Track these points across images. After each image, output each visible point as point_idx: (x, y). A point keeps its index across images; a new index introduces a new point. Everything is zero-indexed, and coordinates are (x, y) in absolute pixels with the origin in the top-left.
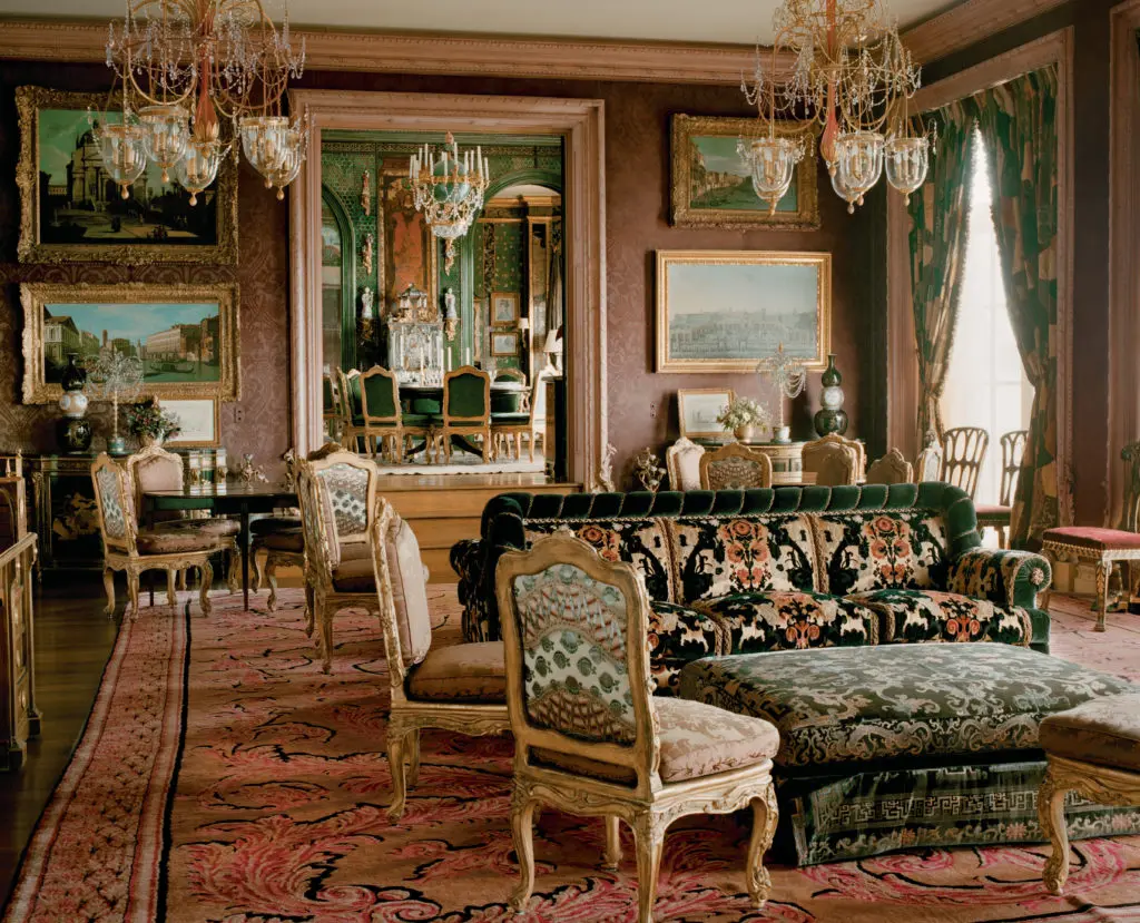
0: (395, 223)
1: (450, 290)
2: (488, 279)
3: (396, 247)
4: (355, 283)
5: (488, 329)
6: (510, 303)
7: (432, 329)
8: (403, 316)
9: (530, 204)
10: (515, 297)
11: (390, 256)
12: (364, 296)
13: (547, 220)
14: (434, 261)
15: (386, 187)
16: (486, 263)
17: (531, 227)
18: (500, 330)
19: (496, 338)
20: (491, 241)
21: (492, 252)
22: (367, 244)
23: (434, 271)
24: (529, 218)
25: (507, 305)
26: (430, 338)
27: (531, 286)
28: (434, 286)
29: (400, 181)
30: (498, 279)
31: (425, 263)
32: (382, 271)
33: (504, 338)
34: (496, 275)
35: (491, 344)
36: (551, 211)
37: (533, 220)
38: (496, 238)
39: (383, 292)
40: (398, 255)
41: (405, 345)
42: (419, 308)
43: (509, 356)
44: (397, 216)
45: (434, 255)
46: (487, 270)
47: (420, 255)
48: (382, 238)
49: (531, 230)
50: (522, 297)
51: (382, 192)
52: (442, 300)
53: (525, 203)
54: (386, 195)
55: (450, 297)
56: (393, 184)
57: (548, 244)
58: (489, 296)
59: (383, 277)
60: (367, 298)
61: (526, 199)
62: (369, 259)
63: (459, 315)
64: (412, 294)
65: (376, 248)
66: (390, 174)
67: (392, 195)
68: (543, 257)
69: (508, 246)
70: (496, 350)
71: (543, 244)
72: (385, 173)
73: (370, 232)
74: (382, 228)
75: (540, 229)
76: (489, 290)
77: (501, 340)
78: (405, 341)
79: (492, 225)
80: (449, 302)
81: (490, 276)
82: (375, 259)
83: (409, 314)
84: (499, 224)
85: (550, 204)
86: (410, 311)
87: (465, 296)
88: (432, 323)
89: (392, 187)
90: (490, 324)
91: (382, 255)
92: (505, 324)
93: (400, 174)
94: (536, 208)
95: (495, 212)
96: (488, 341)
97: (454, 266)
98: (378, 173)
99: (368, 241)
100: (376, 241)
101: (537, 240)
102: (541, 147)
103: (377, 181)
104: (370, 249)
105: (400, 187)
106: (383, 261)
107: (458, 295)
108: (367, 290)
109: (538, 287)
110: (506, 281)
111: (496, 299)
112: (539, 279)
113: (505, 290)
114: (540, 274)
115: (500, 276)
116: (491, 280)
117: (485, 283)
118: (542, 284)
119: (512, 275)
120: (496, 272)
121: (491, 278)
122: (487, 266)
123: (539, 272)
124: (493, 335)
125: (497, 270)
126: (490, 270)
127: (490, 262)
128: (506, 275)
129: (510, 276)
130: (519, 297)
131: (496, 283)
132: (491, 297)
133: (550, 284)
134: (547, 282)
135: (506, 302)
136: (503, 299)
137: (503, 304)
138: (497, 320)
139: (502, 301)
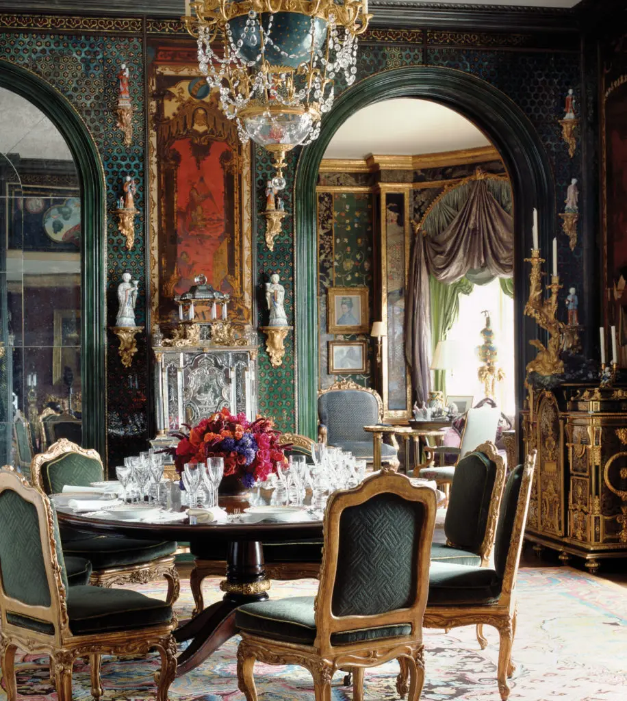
0: (177, 158)
1: (276, 278)
2: (324, 269)
3: (179, 200)
4: (105, 265)
5: (325, 337)
6: (354, 301)
7: (237, 358)
8: (185, 336)
9: (382, 167)
10: (362, 293)
11: (167, 217)
12: (121, 287)
13: (405, 188)
14: (247, 226)
15: (162, 95)
16: (322, 247)
17: (383, 197)
18: (341, 338)
19: (336, 349)
20: (329, 217)
21: (329, 233)
22: (125, 195)
23: (247, 243)
24: (381, 185)
25: (351, 305)
26: (232, 375)
27: (384, 279)
28: (247, 270)
29: (185, 85)
30: (340, 269)
31: (230, 230)
32: (154, 243)
33: (345, 348)
34: (336, 264)
35: (328, 358)
36: (410, 177)
37: (386, 188)
38: (335, 214)
39: (156, 281)
40: (182, 214)
41: (186, 389)
42: (213, 321)
44: (181, 147)
45: (246, 216)
46: (323, 257)
47: (222, 215)
48: (154, 186)
49: (383, 202)
50: (371, 294)
51: (154, 103)
52: (260, 295)
53: (377, 165)
54: (160, 108)
55: (276, 288)
56: (173, 90)
57: (407, 221)
58: (326, 292)
59: (155, 253)
60: (127, 291)
61: (376, 159)
62: (129, 221)
63: (291, 321)
64: (198, 295)
65: (141, 202)
66: (168, 72)
67: (170, 108)
68: (400, 238)
69: (352, 224)
70: (336, 365)
71: (400, 222)
72: (159, 69)
73: (131, 174)
74: (154, 168)
75: (396, 201)
76: (326, 284)
78: (187, 381)
79: (329, 195)
80: (274, 297)
81: (327, 265)
82: (141, 222)
83: (194, 331)
84: (339, 194)
85: (409, 166)
86: (196, 327)
87: (301, 289)
88: (236, 348)
89: (171, 96)
90: (327, 331)
91: (154, 215)
92: (347, 329)
93: (185, 72)
94: (391, 171)
95: (335, 178)
96: (325, 353)
97: (281, 234)
98: (146, 72)
99: (127, 189)
100: (143, 188)
101: (393, 215)
102: (434, 29)
103: (144, 84)
104: (131, 205)
105: (187, 96)
106: (155, 225)
107: (289, 285)
108: (127, 276)
109: (393, 279)
110: (348, 271)
111: (336, 296)
112: (395, 269)
113: (348, 284)
114: (397, 263)
115: (341, 265)
116: (328, 271)
117: (321, 274)
118: (399, 275)
119: (357, 264)
120: (335, 259)
121: (328, 268)
122: (322, 251)
123: (395, 259)
124: (331, 346)
125: (337, 257)
126: (326, 256)
127: (327, 247)
128: (348, 264)
129: (354, 265)
130: (367, 293)
131: (335, 275)
132: (329, 293)
133: (410, 275)
134: (406, 273)
135: (349, 300)
136: (345, 296)
137: (345, 303)
138: (336, 325)
139: (344, 298)
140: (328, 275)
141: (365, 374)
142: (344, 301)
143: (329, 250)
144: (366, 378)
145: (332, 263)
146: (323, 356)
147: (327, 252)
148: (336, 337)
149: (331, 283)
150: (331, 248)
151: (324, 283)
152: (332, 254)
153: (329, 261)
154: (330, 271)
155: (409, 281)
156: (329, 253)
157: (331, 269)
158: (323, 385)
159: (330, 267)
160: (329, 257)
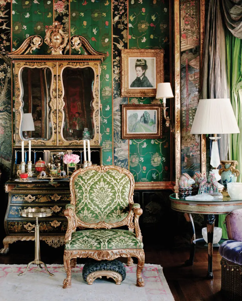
2: (117, 31)
5: (118, 101)
16: (116, 8)
19: (130, 113)
25: (145, 67)
27: (177, 38)
33: (139, 112)
35: (121, 122)
43: (148, 137)
46: (117, 18)
58: (119, 55)
76: (120, 46)
77: (135, 116)
81: (121, 26)
96: (118, 117)
109: (187, 37)
110: (143, 33)
111: (129, 58)
112: (189, 27)
113: (143, 46)
114: (191, 19)
115: (136, 27)
116: (122, 33)
117: (114, 36)
118: (193, 33)
119: (152, 25)
120: (130, 20)
121: (122, 30)
122: (116, 12)
123: (190, 15)
124: (124, 110)
125: (132, 18)
126: (120, 18)
127: (121, 8)
128: (143, 26)
129: (149, 27)
130: (162, 54)
131: (130, 37)
132: (122, 55)
133: (205, 33)
134: (202, 31)
135: (143, 62)
136: (139, 58)
137: (139, 66)
138: (130, 88)
139: (138, 60)
140: (122, 37)
141: (159, 138)
142: (139, 63)
143: (123, 11)
144: (161, 143)
145: (126, 25)
146: (117, 120)
147: (121, 13)
148: (130, 100)
149: (125, 46)
150: (126, 10)
151: (118, 45)
152: (126, 15)
153: (123, 23)
154: (124, 33)
155: (203, 39)
156: (123, 14)
157: (125, 31)
158: (116, 150)
159: (124, 29)
160: (123, 19)
